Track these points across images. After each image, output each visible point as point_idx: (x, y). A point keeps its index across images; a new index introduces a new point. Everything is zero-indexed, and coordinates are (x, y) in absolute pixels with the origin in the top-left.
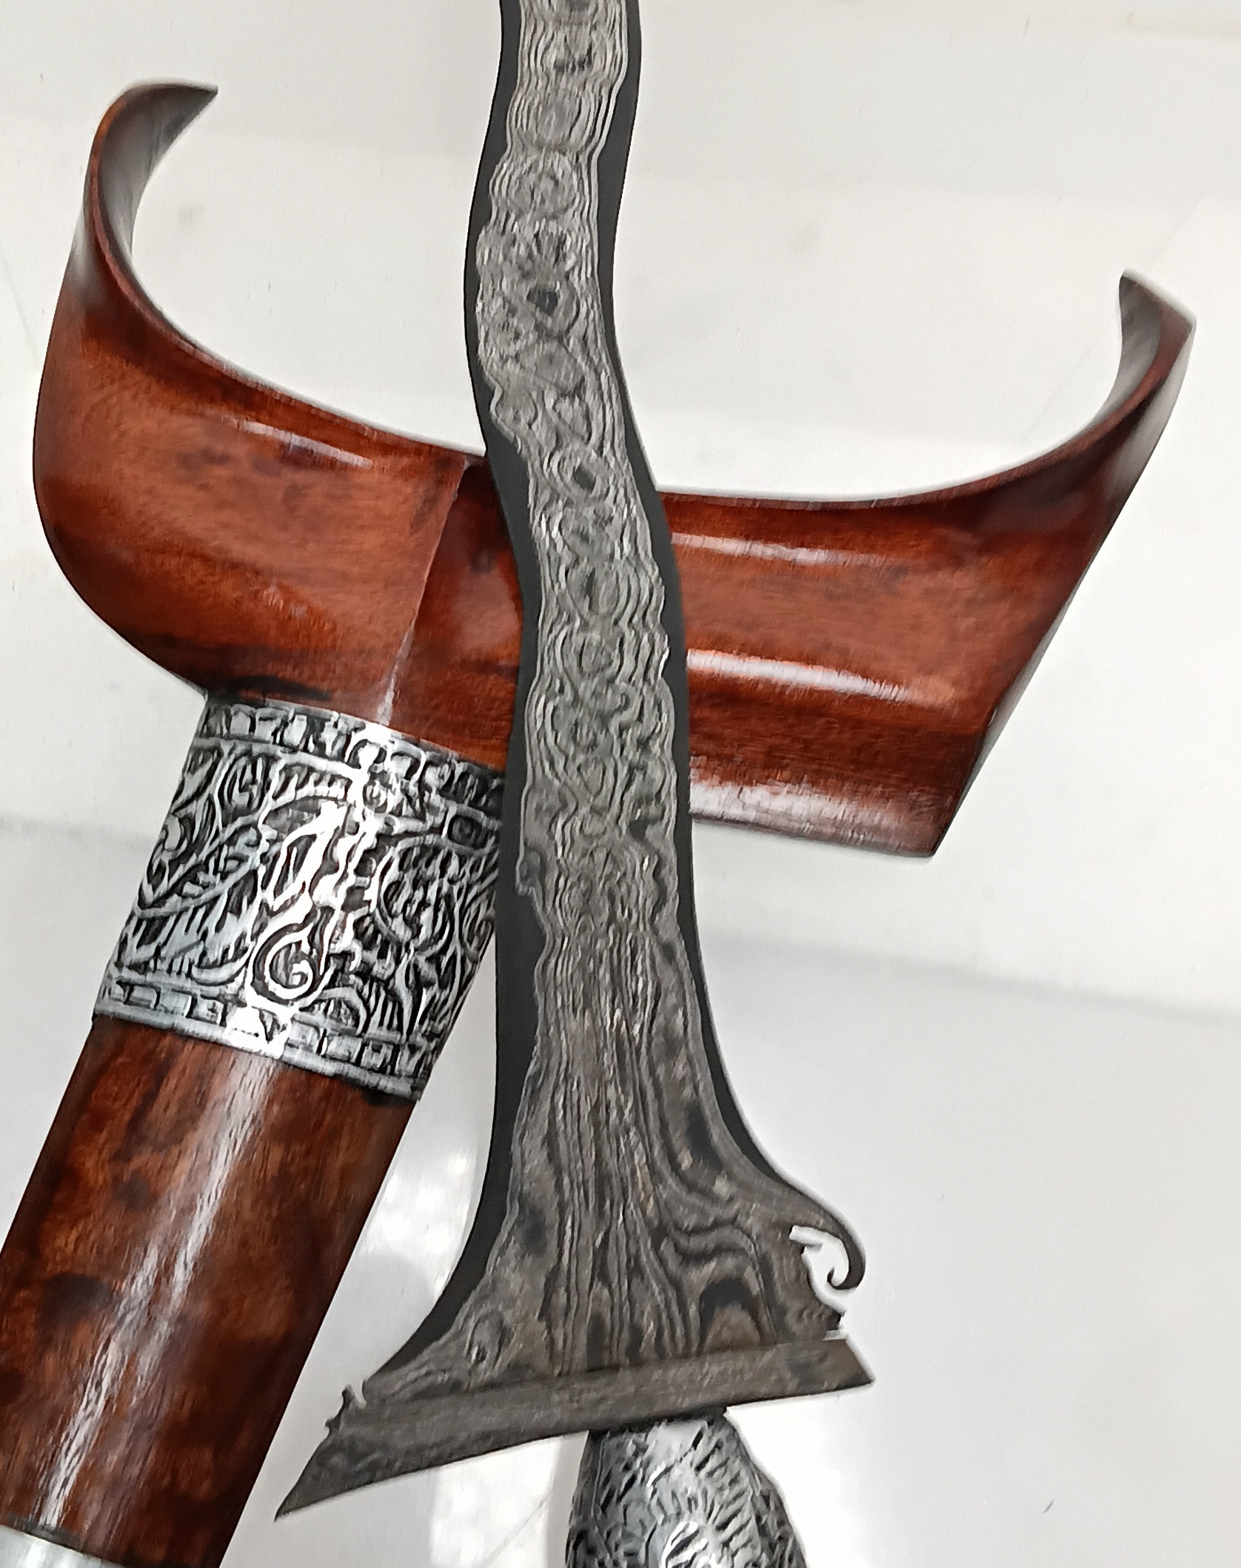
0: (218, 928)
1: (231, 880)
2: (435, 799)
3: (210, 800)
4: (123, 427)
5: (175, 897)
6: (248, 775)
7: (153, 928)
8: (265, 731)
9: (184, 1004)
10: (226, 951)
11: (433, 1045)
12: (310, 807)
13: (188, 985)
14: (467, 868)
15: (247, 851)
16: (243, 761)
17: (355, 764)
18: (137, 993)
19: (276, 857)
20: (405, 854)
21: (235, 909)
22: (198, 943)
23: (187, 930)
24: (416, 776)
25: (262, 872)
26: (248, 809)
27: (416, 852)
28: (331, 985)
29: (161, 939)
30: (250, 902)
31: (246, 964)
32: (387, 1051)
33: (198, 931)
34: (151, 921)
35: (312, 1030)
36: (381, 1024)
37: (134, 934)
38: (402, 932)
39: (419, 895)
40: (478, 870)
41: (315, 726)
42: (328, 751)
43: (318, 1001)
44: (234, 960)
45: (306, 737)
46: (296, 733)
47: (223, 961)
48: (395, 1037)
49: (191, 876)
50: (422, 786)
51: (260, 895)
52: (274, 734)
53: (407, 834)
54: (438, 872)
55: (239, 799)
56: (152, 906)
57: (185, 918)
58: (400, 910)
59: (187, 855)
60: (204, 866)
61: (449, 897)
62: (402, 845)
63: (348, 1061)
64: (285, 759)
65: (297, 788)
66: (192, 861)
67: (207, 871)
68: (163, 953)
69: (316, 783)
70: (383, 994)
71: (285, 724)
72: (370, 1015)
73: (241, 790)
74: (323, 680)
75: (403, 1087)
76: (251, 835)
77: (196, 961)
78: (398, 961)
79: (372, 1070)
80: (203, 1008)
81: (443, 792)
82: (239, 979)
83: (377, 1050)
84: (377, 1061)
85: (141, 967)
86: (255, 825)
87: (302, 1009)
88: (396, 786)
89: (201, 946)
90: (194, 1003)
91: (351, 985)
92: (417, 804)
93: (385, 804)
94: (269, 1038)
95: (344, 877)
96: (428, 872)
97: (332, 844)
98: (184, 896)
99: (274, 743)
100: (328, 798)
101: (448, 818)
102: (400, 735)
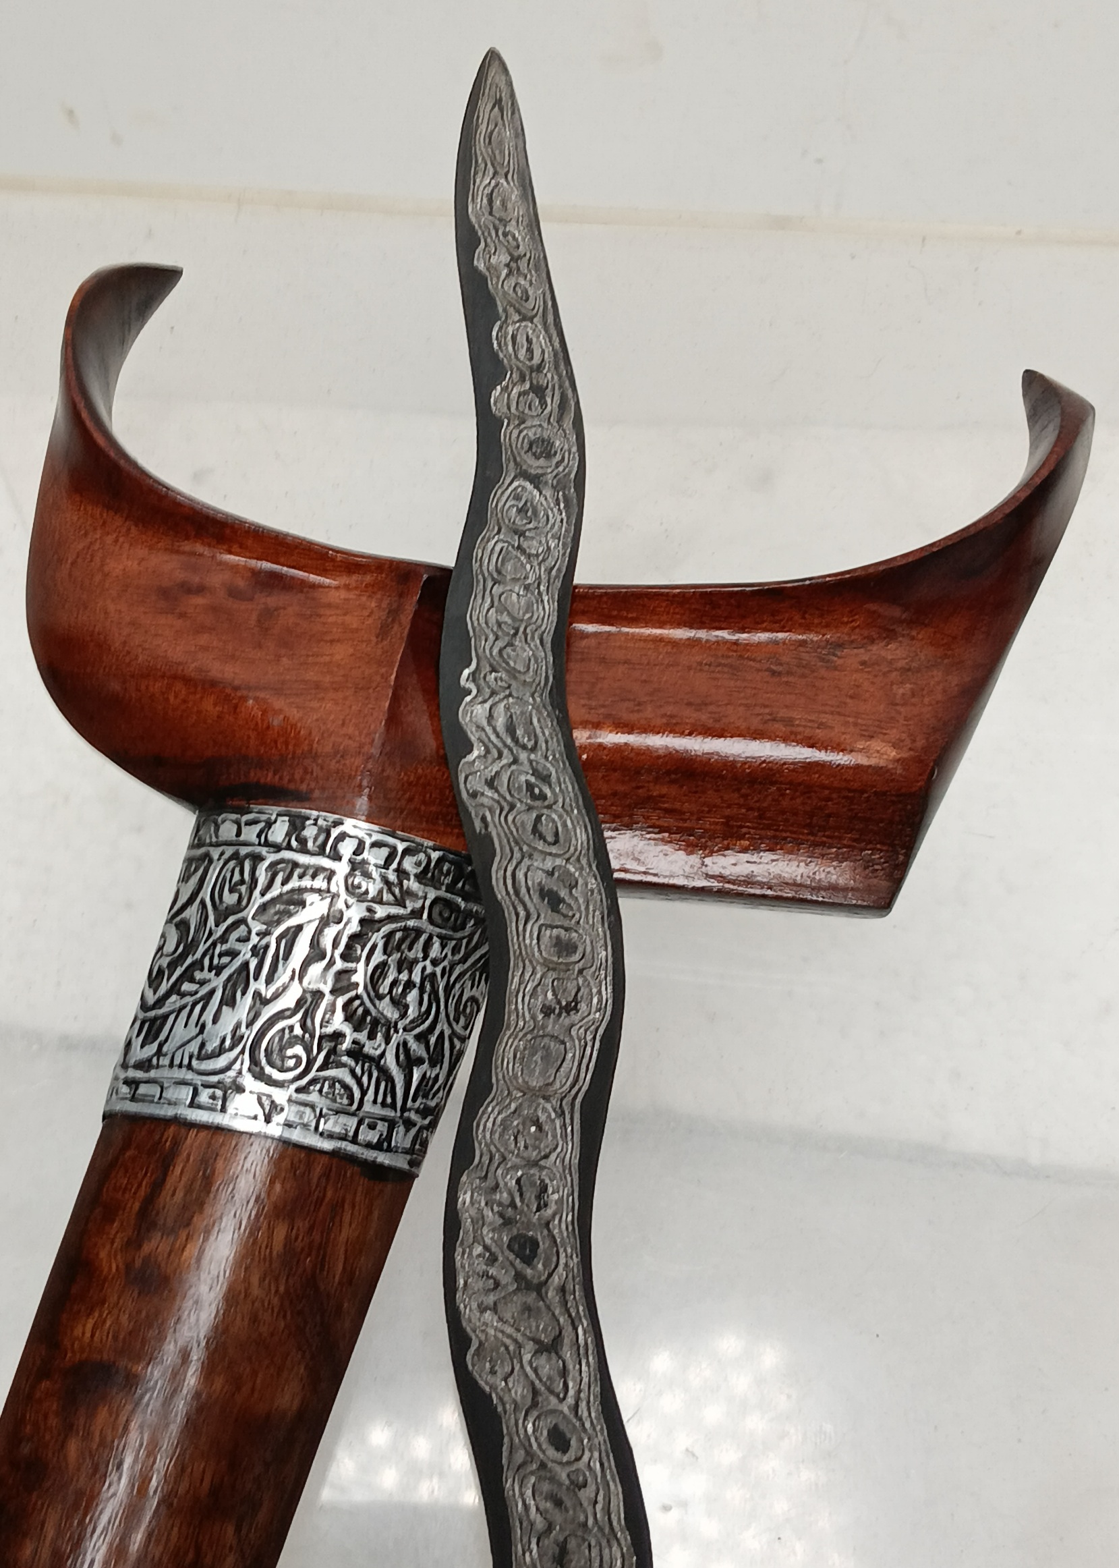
0: (215, 1021)
1: (225, 974)
2: (412, 884)
3: (203, 903)
4: (106, 569)
5: (174, 998)
6: (237, 877)
7: (155, 1028)
8: (250, 834)
9: (186, 1094)
10: (223, 1041)
11: (427, 1122)
12: (296, 900)
13: (189, 1076)
14: (448, 950)
15: (238, 946)
16: (232, 864)
17: (337, 857)
18: (143, 1089)
19: (267, 947)
20: (389, 937)
21: (229, 1001)
22: (197, 1035)
23: (186, 1026)
24: (394, 865)
25: (252, 966)
26: (238, 907)
27: (398, 935)
28: (323, 1068)
29: (162, 1037)
30: (244, 993)
31: (242, 1052)
32: (382, 1127)
33: (196, 1026)
34: (153, 1021)
35: (308, 1110)
36: (375, 1102)
37: (138, 1035)
38: (391, 1013)
39: (404, 977)
40: (459, 953)
41: (297, 825)
42: (310, 844)
43: (313, 1081)
44: (231, 1049)
45: (289, 835)
46: (278, 833)
47: (221, 1051)
49: (188, 976)
50: (400, 871)
51: (253, 986)
52: (259, 836)
53: (390, 918)
54: (420, 955)
55: (230, 899)
56: (154, 1007)
57: (185, 1013)
58: (387, 991)
59: (183, 956)
60: (199, 964)
61: (434, 974)
62: (385, 929)
63: (343, 1138)
64: (271, 858)
65: (283, 884)
66: (189, 961)
67: (202, 969)
68: (165, 1049)
69: (301, 877)
70: (375, 1074)
71: (269, 824)
72: (364, 1093)
73: (231, 891)
74: (302, 782)
75: (401, 1162)
76: (242, 930)
77: (196, 1053)
78: (387, 1040)
79: (369, 1145)
80: (204, 1097)
81: (420, 877)
82: (237, 1066)
83: (372, 1127)
84: (373, 1137)
85: (145, 1065)
86: (243, 921)
87: (298, 1090)
88: (375, 875)
89: (199, 1039)
90: (196, 1093)
91: (344, 1065)
92: (397, 891)
93: (367, 892)
94: (268, 1120)
95: (331, 963)
96: (411, 955)
97: (319, 932)
98: (183, 995)
99: (260, 844)
100: (312, 890)
101: (428, 903)
102: (376, 828)
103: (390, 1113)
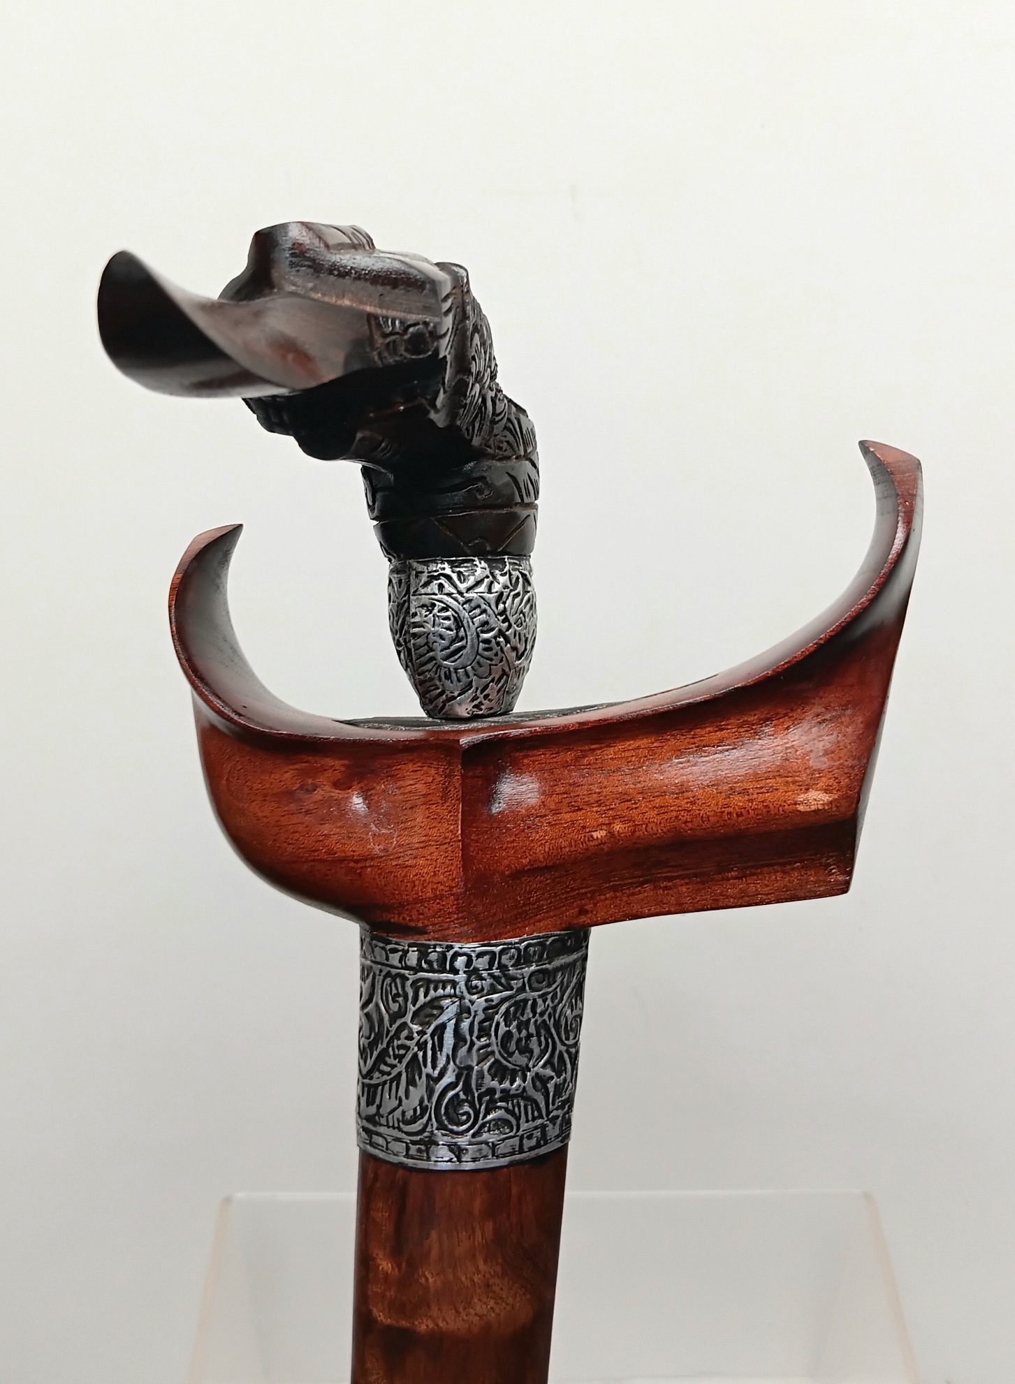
0: (407, 1097)
1: (405, 1062)
2: (512, 971)
3: (378, 1003)
5: (378, 1073)
6: (394, 989)
7: (372, 1093)
8: (395, 959)
9: (400, 1147)
10: (415, 1110)
12: (435, 1006)
13: (400, 1135)
14: (549, 1002)
15: (408, 1043)
16: (388, 980)
17: (456, 972)
18: (375, 1138)
19: (426, 1042)
20: (506, 1015)
21: (411, 1082)
22: (398, 1108)
23: (390, 1097)
24: (496, 965)
25: (421, 1054)
26: (402, 1013)
27: (512, 1009)
28: (487, 1113)
29: (378, 1101)
30: (420, 1078)
31: (430, 1118)
32: (537, 1133)
33: (396, 1099)
34: (369, 1087)
35: (485, 1146)
36: (527, 1121)
37: (363, 1094)
38: (522, 1060)
39: (524, 1033)
40: (557, 998)
41: (423, 954)
42: (435, 966)
43: (483, 1125)
44: (422, 1116)
45: (419, 960)
46: (413, 957)
47: (414, 1120)
48: (538, 1122)
49: (382, 1058)
50: (502, 967)
51: (424, 1071)
52: (401, 961)
53: (503, 1001)
54: (531, 1015)
55: (394, 1007)
56: (367, 1076)
57: (387, 1086)
58: (515, 1048)
59: (376, 1042)
60: (385, 1051)
61: (544, 1023)
62: (503, 1008)
63: (512, 1154)
64: (412, 978)
65: (425, 997)
66: (380, 1047)
67: (390, 1056)
68: (381, 1112)
69: (436, 989)
70: (522, 1104)
71: (405, 953)
72: (518, 1119)
73: (394, 1001)
74: (418, 920)
75: (557, 1145)
76: (405, 1033)
77: (401, 1118)
78: (525, 1078)
79: (531, 1149)
80: (413, 1149)
82: (429, 1129)
83: (530, 1137)
84: (533, 1142)
85: (371, 1119)
86: (405, 1024)
87: (474, 1136)
88: (485, 974)
89: (401, 1109)
90: (408, 1149)
91: (500, 1108)
92: (503, 980)
93: (483, 989)
94: (459, 1160)
95: (472, 1044)
96: (524, 1019)
97: (457, 1026)
98: (383, 1073)
99: (402, 968)
100: (445, 997)
101: (526, 979)
102: (476, 944)
103: (540, 1121)
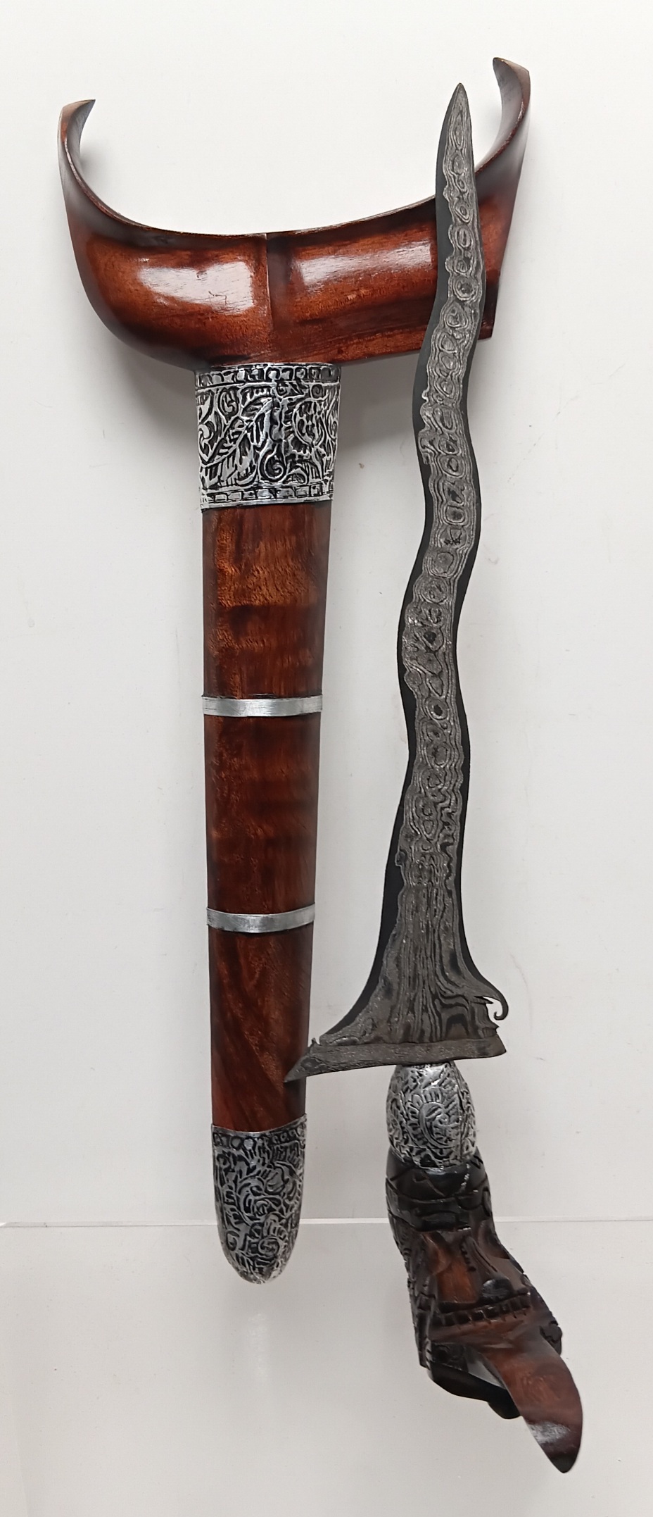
0: (240, 464)
1: (238, 442)
2: (303, 382)
3: (216, 413)
4: (122, 270)
5: (217, 457)
6: (229, 399)
7: (213, 471)
8: (228, 379)
9: (236, 496)
10: (247, 470)
11: (331, 478)
12: (256, 402)
13: (237, 488)
14: (322, 406)
15: (240, 429)
16: (224, 394)
17: (269, 380)
18: (217, 497)
19: (252, 426)
20: (300, 408)
21: (244, 453)
22: (235, 471)
23: (228, 467)
24: (294, 378)
25: (249, 434)
26: (235, 412)
27: (303, 407)
28: (290, 469)
29: (219, 474)
30: (249, 449)
31: (257, 473)
32: (318, 486)
33: (233, 467)
34: (211, 467)
35: (290, 489)
36: (313, 478)
37: (206, 475)
38: (309, 439)
39: (310, 423)
40: (326, 405)
41: (249, 371)
42: (257, 377)
43: (288, 477)
44: (252, 472)
45: (246, 375)
46: (241, 375)
47: (247, 475)
48: (318, 480)
49: (221, 446)
50: (297, 379)
51: (252, 444)
52: (233, 379)
53: (298, 401)
54: (313, 412)
55: (229, 410)
56: (208, 462)
57: (225, 462)
59: (215, 438)
60: (224, 440)
61: (320, 418)
62: (298, 406)
63: (305, 496)
64: (241, 388)
65: (250, 397)
66: (219, 438)
67: (227, 443)
68: (222, 479)
69: (257, 393)
70: (310, 467)
71: (236, 372)
72: (308, 475)
73: (228, 406)
74: (244, 351)
75: (327, 498)
76: (239, 422)
77: (237, 478)
78: (311, 451)
79: (315, 495)
80: (246, 494)
81: (305, 378)
82: (256, 479)
83: (314, 488)
84: (316, 491)
85: (214, 487)
86: (237, 418)
87: (284, 482)
88: (287, 383)
89: (237, 471)
90: (243, 494)
91: (298, 467)
92: (298, 388)
93: (286, 392)
94: (275, 497)
95: (281, 426)
96: (310, 414)
97: (271, 414)
98: (222, 454)
99: (235, 383)
100: (263, 396)
101: (311, 389)
102: (282, 363)
